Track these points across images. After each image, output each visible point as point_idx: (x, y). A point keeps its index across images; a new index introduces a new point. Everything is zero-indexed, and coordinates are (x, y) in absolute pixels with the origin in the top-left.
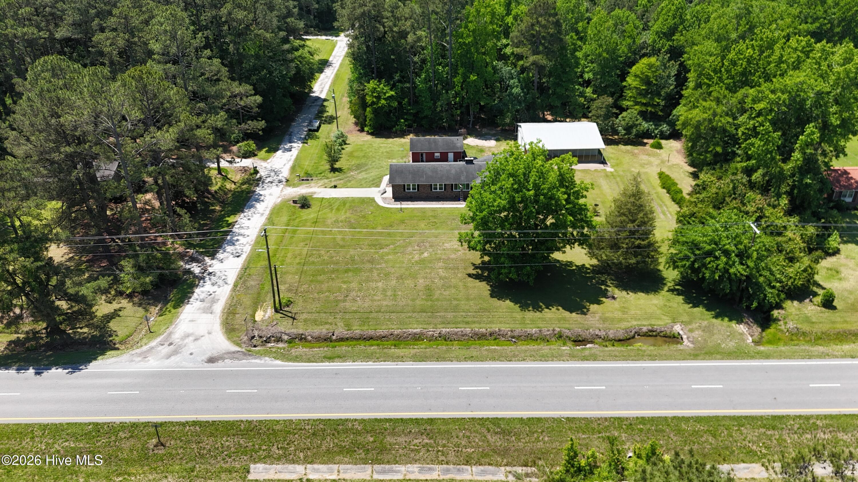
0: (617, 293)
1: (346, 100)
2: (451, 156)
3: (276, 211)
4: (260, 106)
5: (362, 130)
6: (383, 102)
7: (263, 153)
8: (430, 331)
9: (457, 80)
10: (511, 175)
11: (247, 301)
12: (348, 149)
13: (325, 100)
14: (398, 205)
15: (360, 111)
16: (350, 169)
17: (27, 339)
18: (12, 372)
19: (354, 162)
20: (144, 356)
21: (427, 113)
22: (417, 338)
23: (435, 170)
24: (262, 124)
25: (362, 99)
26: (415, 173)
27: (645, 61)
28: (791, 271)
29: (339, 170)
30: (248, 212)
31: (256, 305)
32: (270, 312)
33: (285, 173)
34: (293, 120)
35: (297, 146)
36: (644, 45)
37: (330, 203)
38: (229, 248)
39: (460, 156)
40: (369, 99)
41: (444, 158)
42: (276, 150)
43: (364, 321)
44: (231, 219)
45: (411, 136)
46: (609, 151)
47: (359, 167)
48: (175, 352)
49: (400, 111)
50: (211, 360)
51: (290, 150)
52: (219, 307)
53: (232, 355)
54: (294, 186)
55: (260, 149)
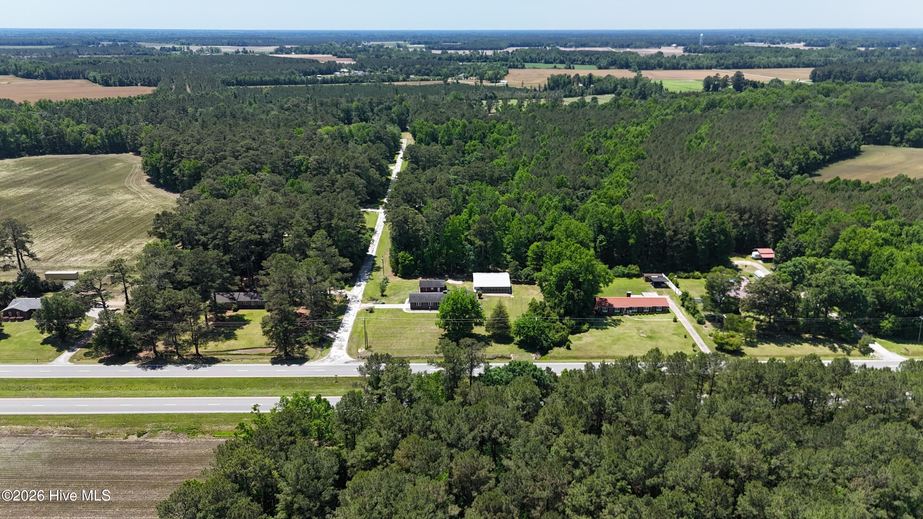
0: (493, 344)
1: (388, 259)
2: (439, 289)
3: (359, 314)
4: (351, 267)
5: (396, 275)
6: (407, 262)
7: (347, 287)
8: (422, 355)
9: (444, 251)
10: (453, 299)
11: (354, 346)
12: (389, 285)
13: (375, 257)
14: (413, 312)
15: (395, 266)
16: (390, 295)
17: (278, 358)
18: (279, 365)
19: (393, 292)
20: (323, 361)
21: (429, 267)
22: (418, 358)
23: (429, 296)
24: (351, 274)
25: (397, 260)
26: (420, 297)
27: (535, 243)
28: (557, 336)
29: (386, 296)
30: (346, 315)
31: (358, 347)
32: (364, 350)
33: (360, 297)
34: (360, 269)
35: (363, 284)
36: (539, 234)
37: (383, 310)
38: (342, 329)
39: (443, 289)
40: (400, 261)
41: (435, 290)
42: (353, 286)
43: (398, 352)
44: (340, 318)
45: (420, 279)
46: (515, 287)
47: (395, 294)
48: (333, 360)
49: (415, 266)
50: (346, 363)
51: (359, 286)
52: (345, 348)
53: (353, 361)
54: (366, 303)
55: (346, 285)
